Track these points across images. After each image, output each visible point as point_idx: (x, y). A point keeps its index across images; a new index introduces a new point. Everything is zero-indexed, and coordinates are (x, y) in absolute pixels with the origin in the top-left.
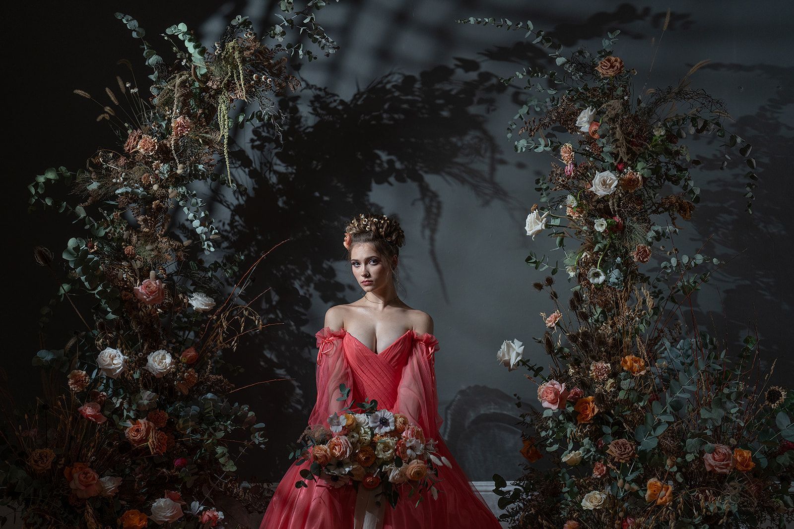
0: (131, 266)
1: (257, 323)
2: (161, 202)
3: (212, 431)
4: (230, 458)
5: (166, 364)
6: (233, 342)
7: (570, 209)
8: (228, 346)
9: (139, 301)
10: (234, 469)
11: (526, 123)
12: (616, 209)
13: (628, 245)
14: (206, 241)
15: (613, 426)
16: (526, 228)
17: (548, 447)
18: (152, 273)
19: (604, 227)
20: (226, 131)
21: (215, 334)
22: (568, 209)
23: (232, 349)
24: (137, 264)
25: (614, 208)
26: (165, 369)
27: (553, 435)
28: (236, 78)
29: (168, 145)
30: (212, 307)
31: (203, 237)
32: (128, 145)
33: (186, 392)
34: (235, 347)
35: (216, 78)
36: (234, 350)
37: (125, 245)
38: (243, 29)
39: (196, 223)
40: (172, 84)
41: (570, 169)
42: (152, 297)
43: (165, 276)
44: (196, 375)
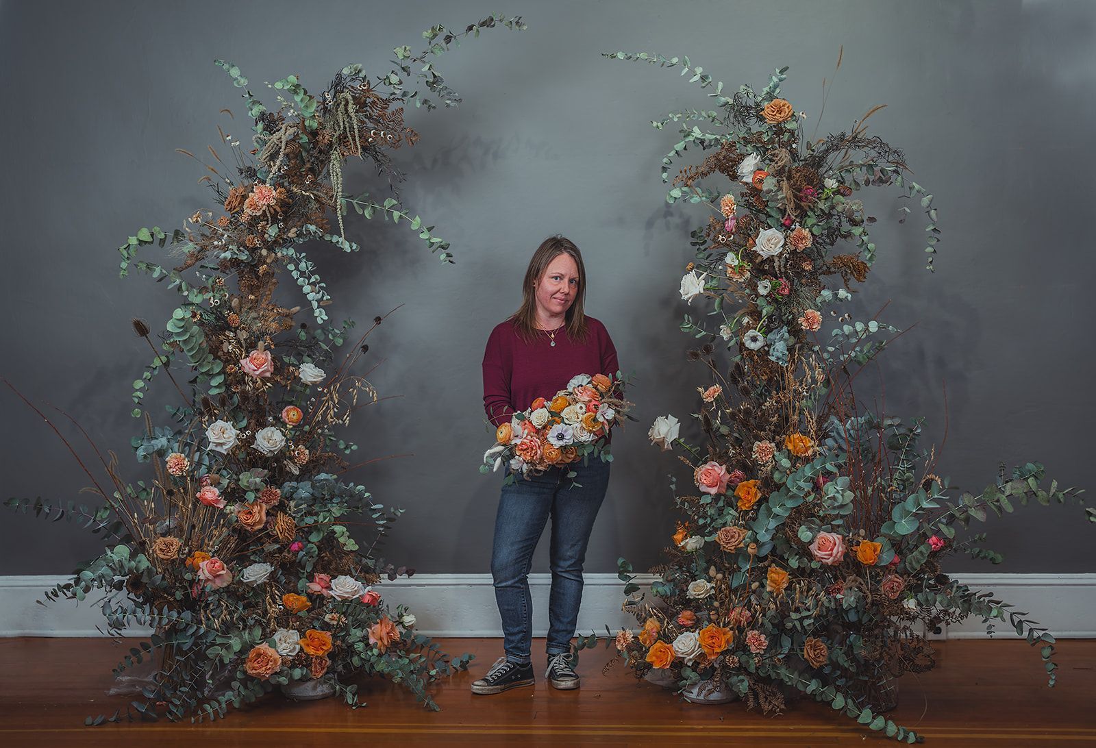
0: (236, 336)
1: (371, 395)
2: (268, 266)
5: (276, 442)
6: (345, 417)
7: (731, 270)
8: (341, 422)
10: (356, 547)
11: (681, 172)
12: (783, 270)
13: (795, 311)
14: (318, 308)
16: (681, 291)
17: (707, 536)
18: (261, 344)
19: (768, 289)
20: (339, 190)
21: (325, 408)
22: (729, 270)
24: (243, 335)
25: (780, 270)
26: (276, 446)
27: (711, 523)
28: (349, 132)
30: (321, 379)
31: (315, 304)
32: (229, 203)
33: (297, 472)
34: (347, 422)
35: (327, 132)
36: (347, 425)
37: (228, 314)
38: (354, 77)
39: (307, 289)
40: (278, 137)
41: (731, 224)
42: (260, 370)
43: (273, 346)
44: (307, 452)
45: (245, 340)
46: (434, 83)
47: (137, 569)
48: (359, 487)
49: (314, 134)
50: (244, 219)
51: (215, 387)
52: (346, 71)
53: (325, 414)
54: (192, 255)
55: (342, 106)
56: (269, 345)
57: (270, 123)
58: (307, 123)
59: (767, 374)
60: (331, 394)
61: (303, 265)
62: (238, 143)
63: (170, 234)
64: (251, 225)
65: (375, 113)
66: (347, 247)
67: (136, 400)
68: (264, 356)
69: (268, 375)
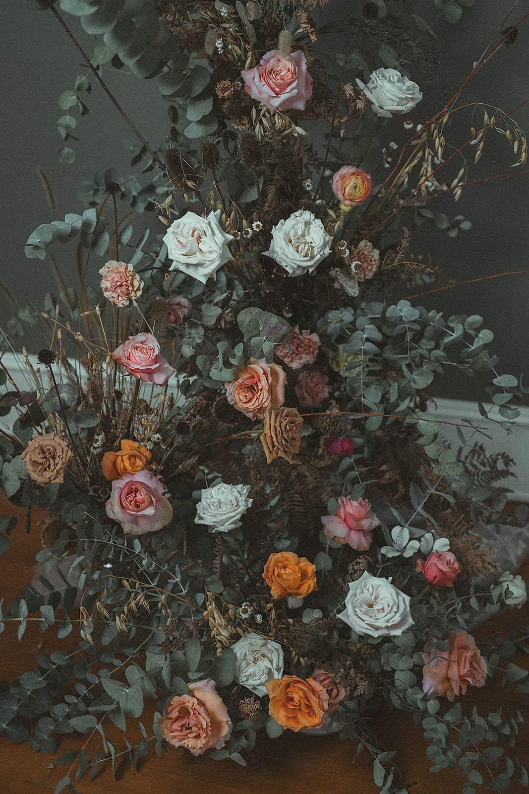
0: (236, 13)
1: (516, 149)
5: (313, 248)
6: (456, 181)
8: (445, 188)
9: (255, 103)
18: (284, 37)
21: (415, 161)
23: (450, 194)
30: (411, 105)
33: (353, 290)
34: (458, 192)
36: (457, 198)
42: (283, 97)
43: (313, 38)
44: (376, 254)
45: (252, 23)
51: (196, 123)
53: (415, 176)
56: (306, 36)
60: (430, 135)
67: (63, 132)
68: (290, 66)
69: (300, 106)
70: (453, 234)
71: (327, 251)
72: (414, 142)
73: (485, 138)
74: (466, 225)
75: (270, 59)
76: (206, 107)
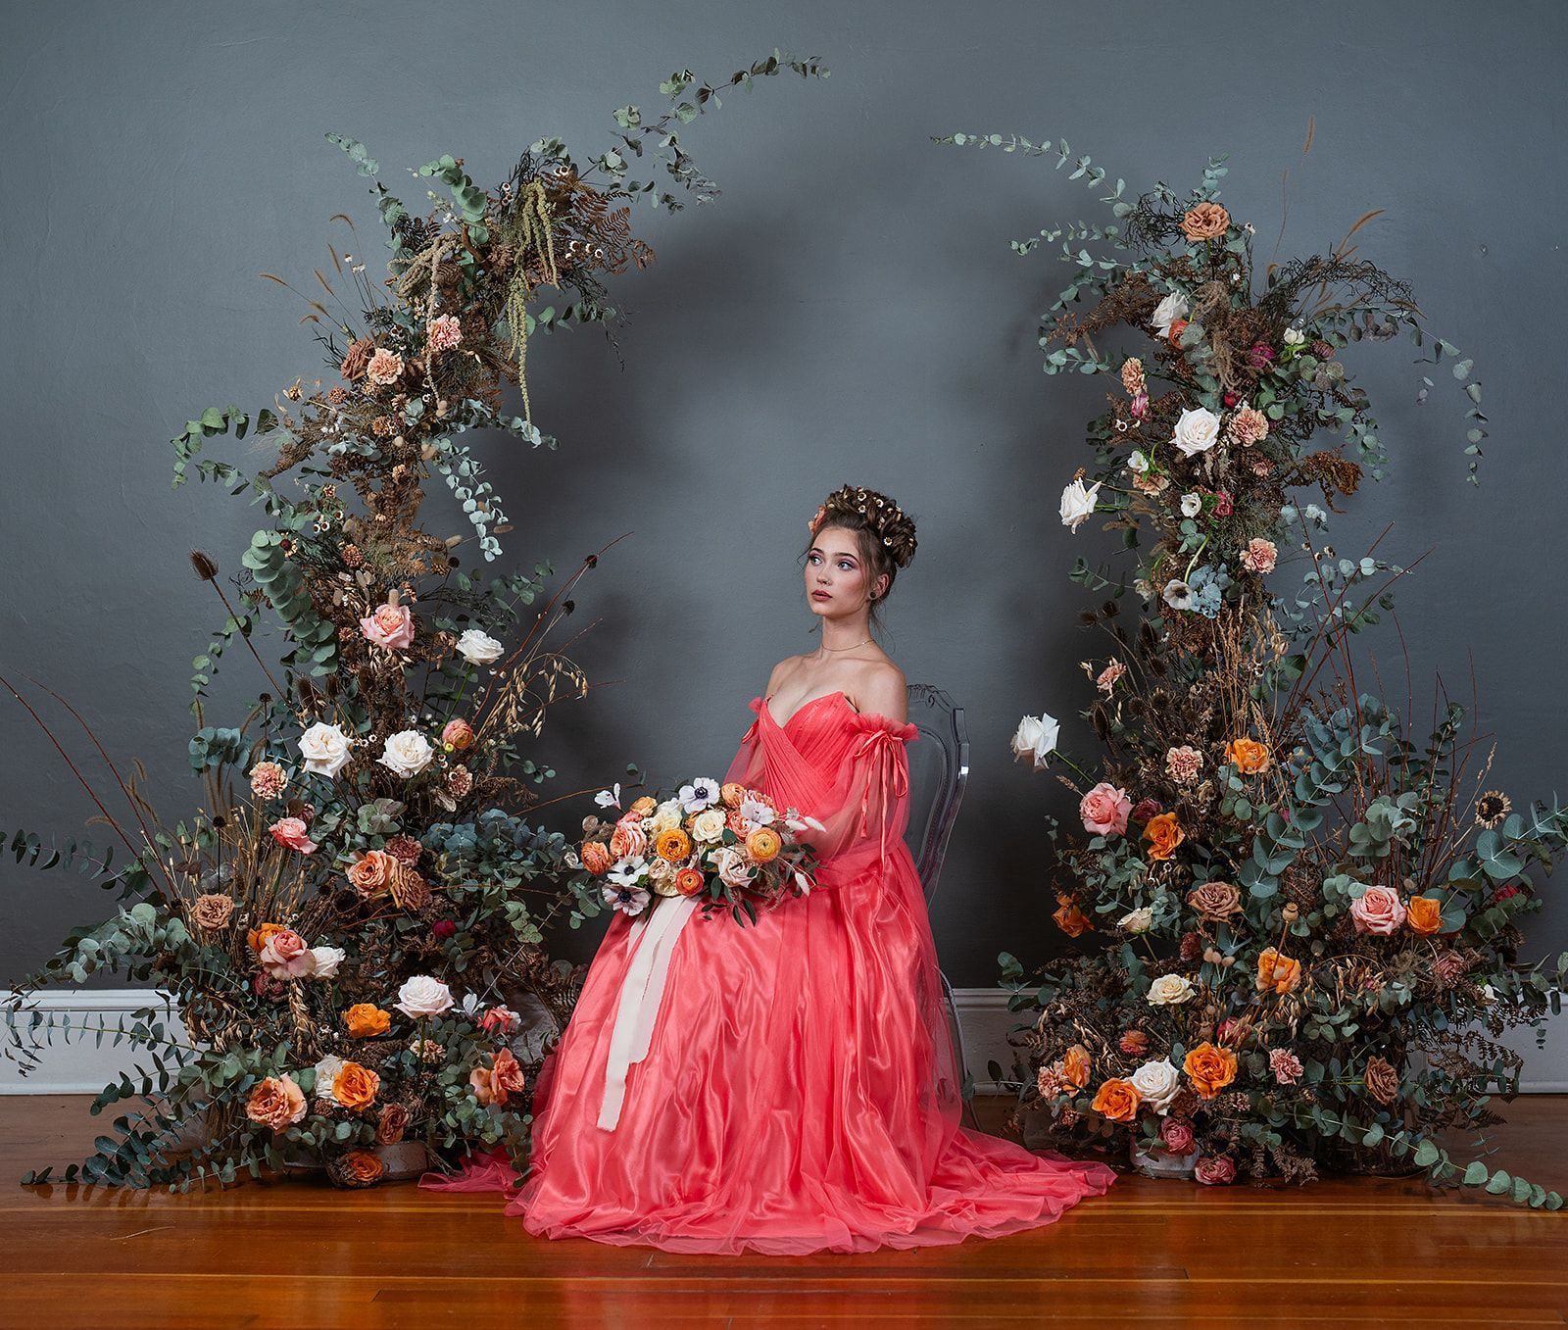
0: (355, 580)
1: (577, 683)
2: (407, 467)
3: (499, 877)
4: (531, 920)
5: (418, 755)
6: (536, 720)
7: (1138, 477)
8: (528, 728)
9: (369, 643)
10: (539, 938)
14: (487, 536)
15: (1211, 865)
16: (1062, 511)
17: (1100, 904)
18: (393, 593)
19: (1197, 509)
20: (523, 340)
21: (503, 704)
22: (1136, 477)
23: (532, 731)
24: (366, 579)
26: (416, 762)
27: (1107, 883)
28: (539, 247)
29: (421, 367)
30: (496, 654)
31: (482, 529)
32: (348, 366)
33: (451, 807)
34: (538, 729)
35: (505, 247)
36: (537, 734)
37: (344, 546)
38: (551, 158)
39: (469, 505)
40: (426, 258)
41: (1140, 404)
42: (392, 636)
43: (414, 599)
44: (470, 776)
45: (369, 587)
46: (677, 166)
47: (168, 940)
48: (555, 835)
49: (484, 250)
50: (368, 389)
51: (323, 664)
52: (536, 149)
53: (502, 717)
54: (287, 450)
55: (528, 205)
56: (408, 595)
57: (414, 235)
58: (471, 234)
59: (1196, 643)
60: (514, 682)
61: (465, 466)
62: (363, 268)
63: (254, 418)
64: (380, 399)
65: (585, 217)
66: (535, 437)
67: (197, 688)
68: (398, 614)
69: (405, 645)
70: (539, 780)
71: (429, 758)
72: (500, 690)
73: (557, 681)
74: (551, 773)
75: (382, 610)
76: (330, 651)
